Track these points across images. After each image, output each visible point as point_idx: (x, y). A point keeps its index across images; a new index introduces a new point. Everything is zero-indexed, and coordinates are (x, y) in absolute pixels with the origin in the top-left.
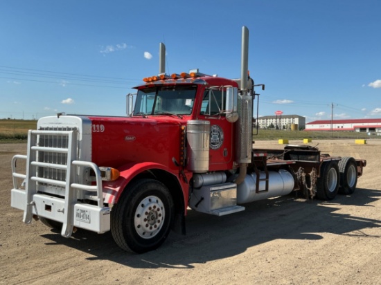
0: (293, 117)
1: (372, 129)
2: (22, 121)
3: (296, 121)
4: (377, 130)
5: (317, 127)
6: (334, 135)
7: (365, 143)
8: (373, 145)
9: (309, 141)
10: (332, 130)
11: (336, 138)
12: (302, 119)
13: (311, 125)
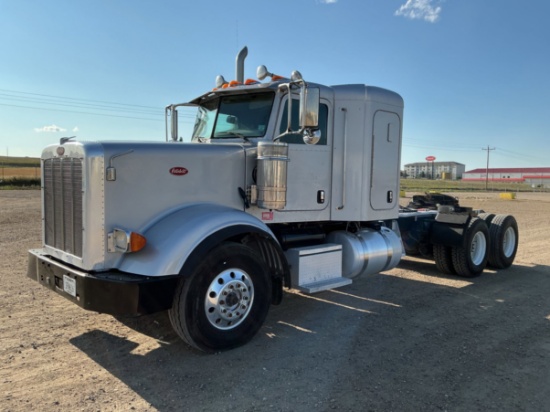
7: (513, 197)
12: (461, 168)
13: (469, 175)
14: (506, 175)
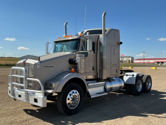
0: (129, 57)
1: (162, 63)
2: (15, 58)
3: (130, 59)
4: (164, 63)
5: (138, 61)
6: (145, 65)
7: (156, 69)
8: (159, 70)
9: (132, 68)
10: (144, 63)
11: (145, 66)
12: (133, 58)
13: (136, 61)
14: (149, 61)
